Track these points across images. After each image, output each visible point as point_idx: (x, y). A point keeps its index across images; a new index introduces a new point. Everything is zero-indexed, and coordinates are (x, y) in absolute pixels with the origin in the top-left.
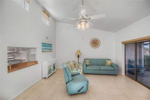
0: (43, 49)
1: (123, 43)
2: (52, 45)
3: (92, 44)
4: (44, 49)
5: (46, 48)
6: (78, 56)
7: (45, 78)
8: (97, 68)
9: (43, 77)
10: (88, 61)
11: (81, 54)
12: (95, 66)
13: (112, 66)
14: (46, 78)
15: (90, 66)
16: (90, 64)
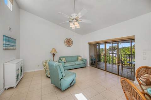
0: (6, 44)
1: (89, 43)
2: (16, 40)
3: (66, 43)
4: (6, 46)
5: (9, 43)
6: (54, 55)
7: (9, 88)
8: (73, 63)
9: (6, 87)
10: (64, 58)
11: (57, 53)
12: (71, 62)
13: (82, 61)
14: (13, 88)
15: (67, 63)
16: (65, 61)
